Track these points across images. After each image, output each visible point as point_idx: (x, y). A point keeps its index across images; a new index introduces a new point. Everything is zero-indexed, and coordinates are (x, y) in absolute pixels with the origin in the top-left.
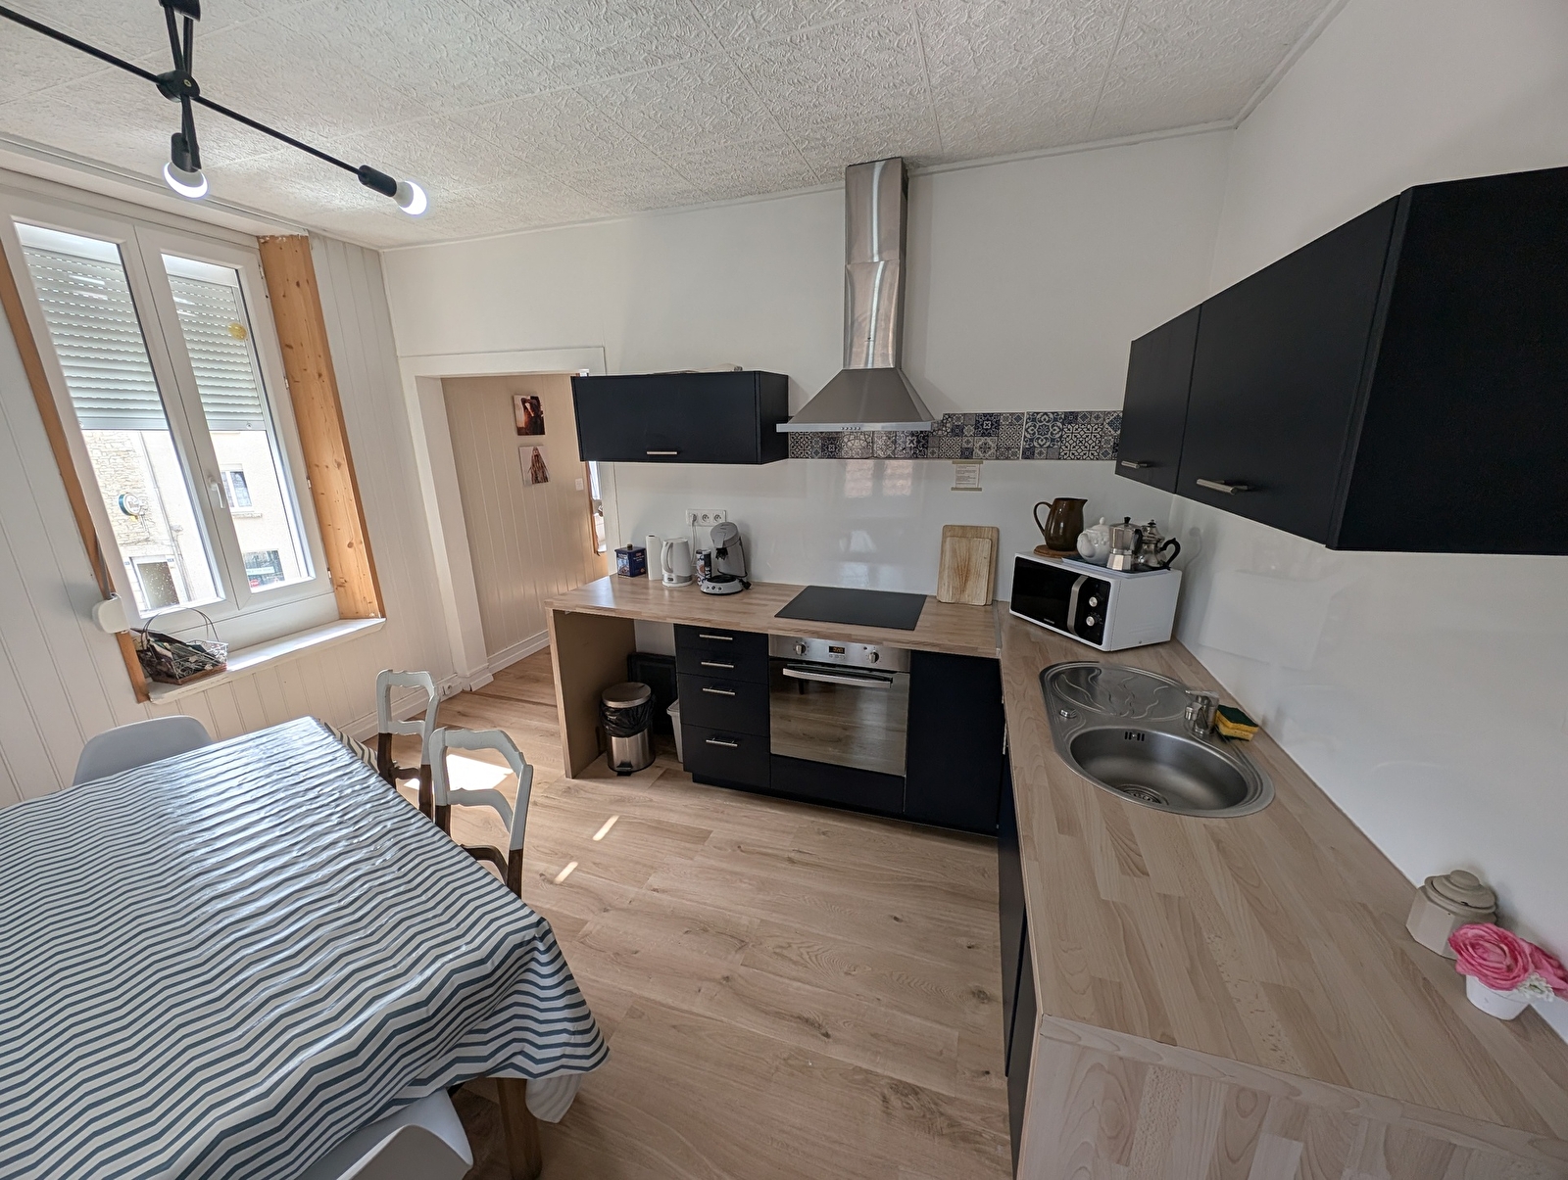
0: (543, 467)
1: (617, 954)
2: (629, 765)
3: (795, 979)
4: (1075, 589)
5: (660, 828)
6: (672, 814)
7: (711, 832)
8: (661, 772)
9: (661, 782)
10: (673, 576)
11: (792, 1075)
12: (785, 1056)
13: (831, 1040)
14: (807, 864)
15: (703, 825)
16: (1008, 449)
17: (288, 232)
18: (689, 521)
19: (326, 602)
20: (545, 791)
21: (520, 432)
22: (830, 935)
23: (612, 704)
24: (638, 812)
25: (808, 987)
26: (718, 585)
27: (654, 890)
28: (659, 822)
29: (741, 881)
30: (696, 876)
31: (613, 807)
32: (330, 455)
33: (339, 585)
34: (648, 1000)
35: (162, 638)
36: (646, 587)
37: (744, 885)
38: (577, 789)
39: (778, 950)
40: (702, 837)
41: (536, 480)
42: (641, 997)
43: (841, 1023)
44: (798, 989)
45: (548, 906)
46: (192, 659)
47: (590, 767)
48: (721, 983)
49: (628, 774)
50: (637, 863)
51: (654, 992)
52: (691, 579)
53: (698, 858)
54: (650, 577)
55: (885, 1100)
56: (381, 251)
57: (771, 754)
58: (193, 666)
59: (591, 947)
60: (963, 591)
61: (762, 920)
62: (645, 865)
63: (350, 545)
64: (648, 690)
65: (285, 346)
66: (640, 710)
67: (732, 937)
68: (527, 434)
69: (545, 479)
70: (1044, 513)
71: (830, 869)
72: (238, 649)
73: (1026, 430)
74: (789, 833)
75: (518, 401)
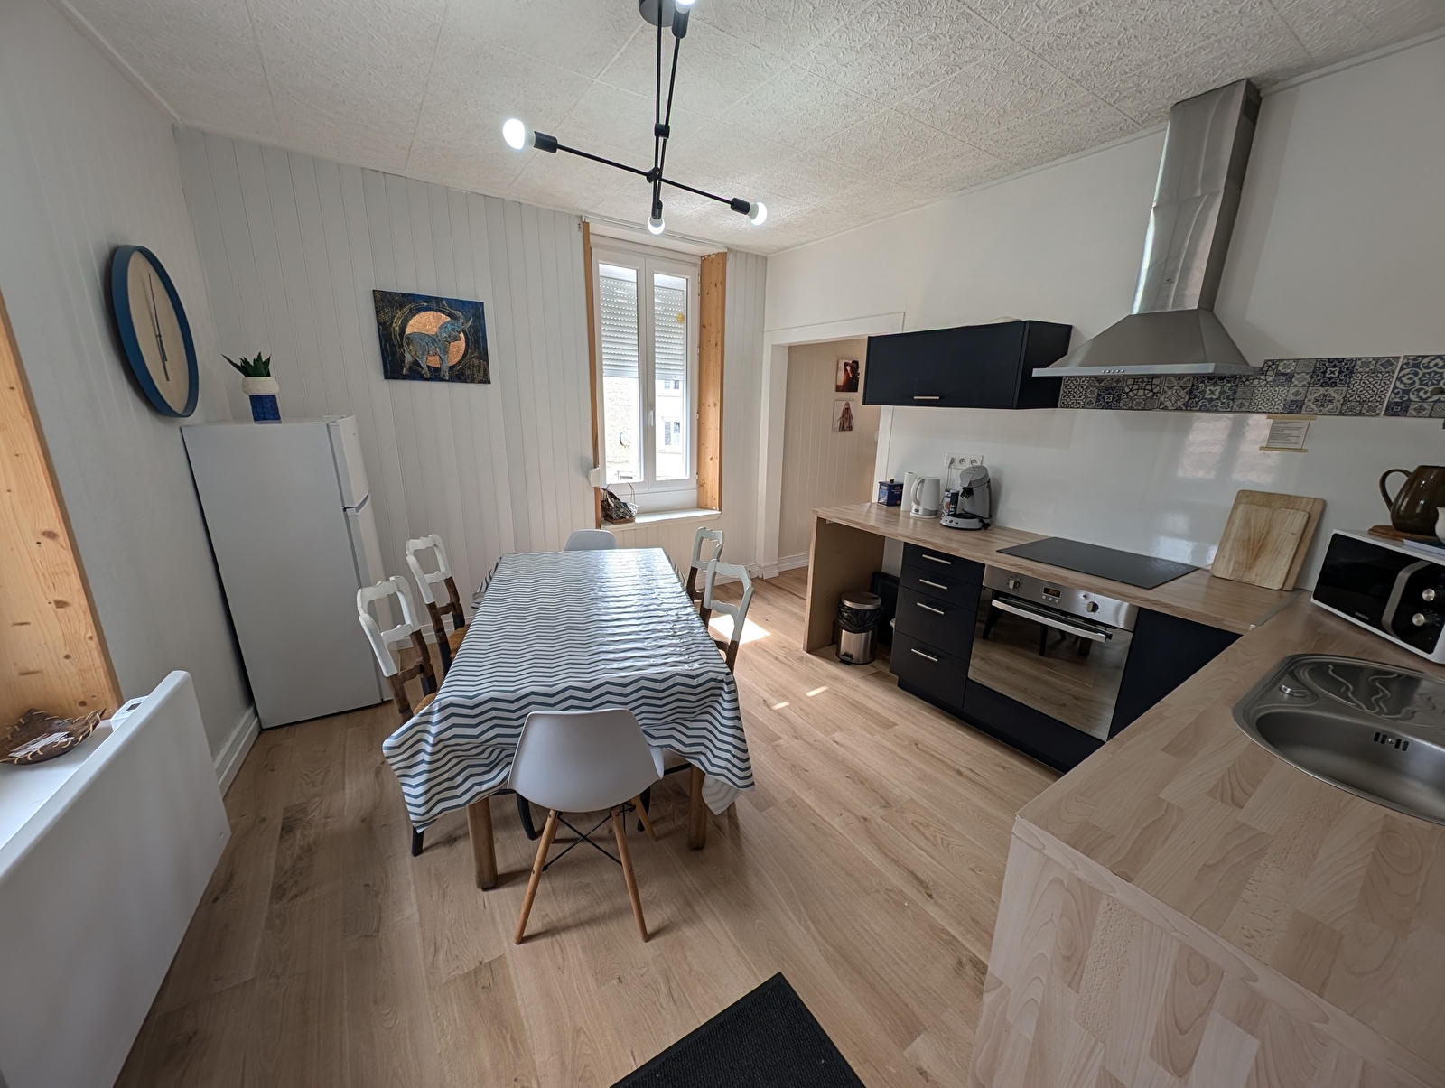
0: (850, 418)
1: (794, 766)
2: (850, 656)
3: (920, 848)
4: (1404, 576)
5: (856, 706)
6: (870, 701)
7: (896, 725)
8: (874, 671)
9: (869, 678)
10: (921, 509)
11: (888, 901)
12: (888, 888)
13: (932, 901)
14: (974, 782)
15: (893, 718)
16: (1363, 402)
17: (716, 251)
18: (946, 463)
19: (690, 495)
20: (786, 653)
21: (839, 389)
22: (968, 837)
23: (848, 604)
24: (845, 690)
25: (929, 858)
26: (955, 520)
27: (835, 742)
28: (858, 702)
29: (906, 766)
30: (871, 747)
31: (828, 681)
32: (712, 399)
33: (701, 485)
34: (802, 800)
35: (612, 495)
36: (898, 515)
37: (907, 770)
38: (808, 660)
39: (915, 824)
40: (889, 725)
41: (842, 428)
42: (798, 797)
43: (947, 896)
44: (921, 855)
45: (761, 719)
46: (622, 510)
47: (821, 650)
48: (859, 820)
49: (848, 663)
50: (830, 720)
51: (809, 799)
52: (936, 514)
53: (878, 737)
54: (902, 508)
55: (960, 963)
56: (768, 256)
57: (968, 678)
58: (621, 515)
59: (778, 754)
60: (1249, 567)
61: (912, 799)
62: (835, 724)
63: (711, 459)
64: (879, 601)
65: (702, 326)
66: (868, 614)
67: (881, 796)
68: (843, 391)
69: (850, 428)
70: (1396, 484)
71: (996, 795)
72: (642, 513)
73: (1399, 379)
74: (967, 753)
75: (842, 365)
